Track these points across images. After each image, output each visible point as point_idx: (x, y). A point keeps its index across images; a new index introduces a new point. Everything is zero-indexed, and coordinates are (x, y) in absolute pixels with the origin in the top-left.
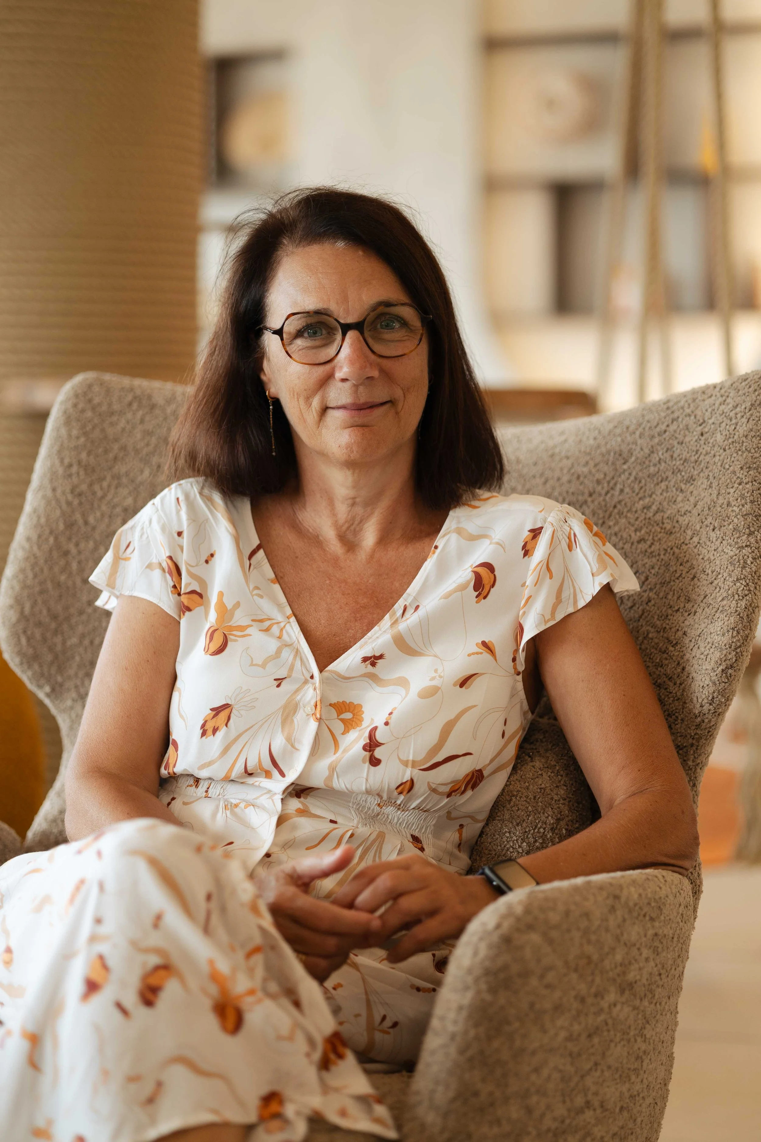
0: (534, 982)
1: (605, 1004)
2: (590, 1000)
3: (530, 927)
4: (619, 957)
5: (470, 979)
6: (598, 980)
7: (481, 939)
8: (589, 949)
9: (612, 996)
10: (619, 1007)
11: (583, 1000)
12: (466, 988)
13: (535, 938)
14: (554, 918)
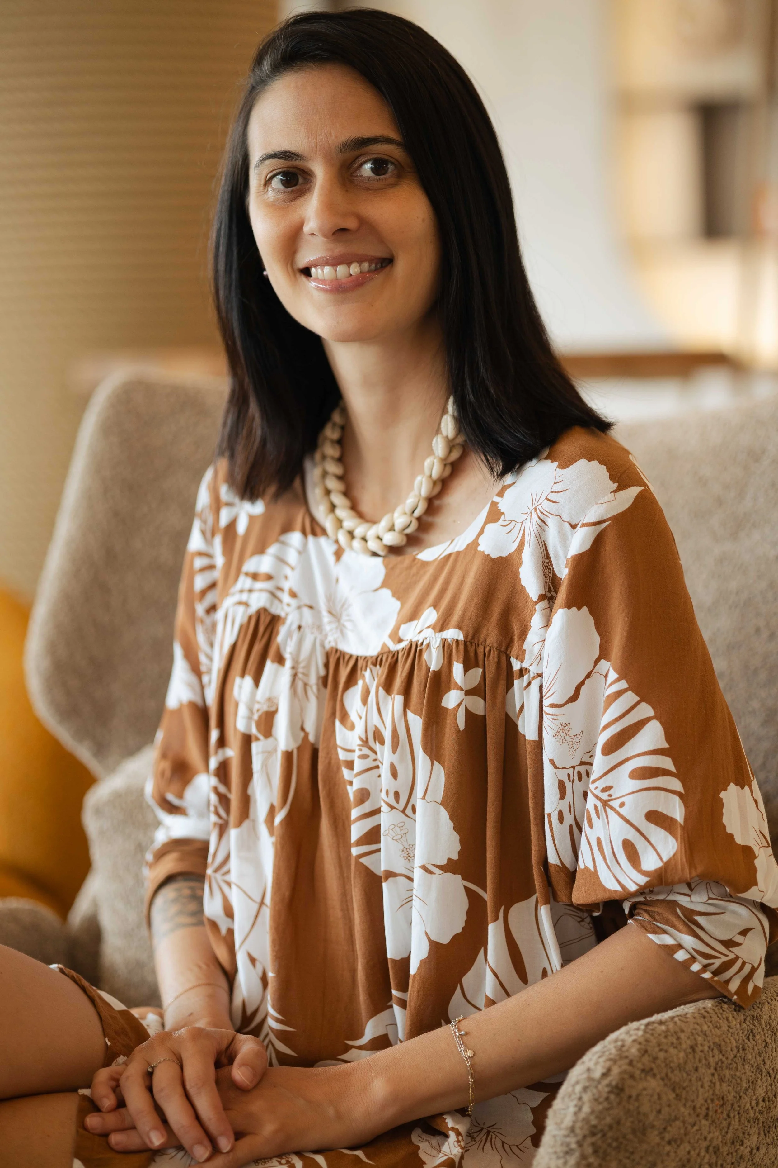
0: (654, 1137)
1: (745, 1151)
2: (725, 1150)
3: (647, 1072)
4: (761, 1092)
5: (572, 1141)
6: (735, 1123)
7: (585, 1089)
8: (722, 1088)
9: (754, 1140)
10: (763, 1150)
11: (717, 1150)
12: (568, 1152)
13: (653, 1084)
14: (678, 1056)
